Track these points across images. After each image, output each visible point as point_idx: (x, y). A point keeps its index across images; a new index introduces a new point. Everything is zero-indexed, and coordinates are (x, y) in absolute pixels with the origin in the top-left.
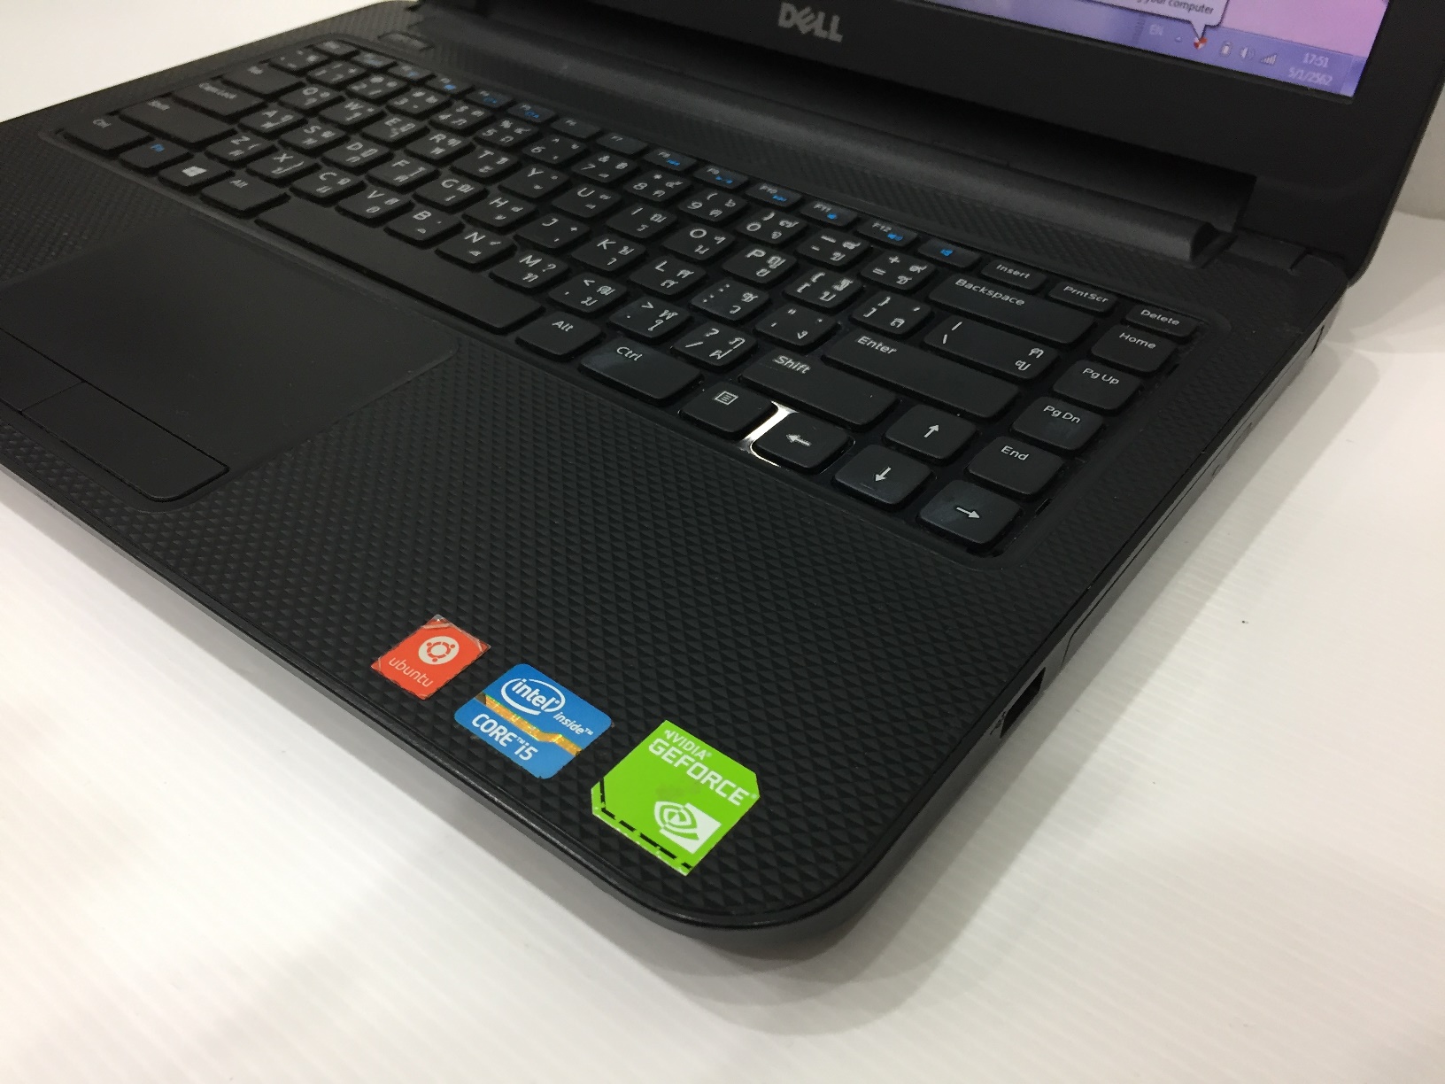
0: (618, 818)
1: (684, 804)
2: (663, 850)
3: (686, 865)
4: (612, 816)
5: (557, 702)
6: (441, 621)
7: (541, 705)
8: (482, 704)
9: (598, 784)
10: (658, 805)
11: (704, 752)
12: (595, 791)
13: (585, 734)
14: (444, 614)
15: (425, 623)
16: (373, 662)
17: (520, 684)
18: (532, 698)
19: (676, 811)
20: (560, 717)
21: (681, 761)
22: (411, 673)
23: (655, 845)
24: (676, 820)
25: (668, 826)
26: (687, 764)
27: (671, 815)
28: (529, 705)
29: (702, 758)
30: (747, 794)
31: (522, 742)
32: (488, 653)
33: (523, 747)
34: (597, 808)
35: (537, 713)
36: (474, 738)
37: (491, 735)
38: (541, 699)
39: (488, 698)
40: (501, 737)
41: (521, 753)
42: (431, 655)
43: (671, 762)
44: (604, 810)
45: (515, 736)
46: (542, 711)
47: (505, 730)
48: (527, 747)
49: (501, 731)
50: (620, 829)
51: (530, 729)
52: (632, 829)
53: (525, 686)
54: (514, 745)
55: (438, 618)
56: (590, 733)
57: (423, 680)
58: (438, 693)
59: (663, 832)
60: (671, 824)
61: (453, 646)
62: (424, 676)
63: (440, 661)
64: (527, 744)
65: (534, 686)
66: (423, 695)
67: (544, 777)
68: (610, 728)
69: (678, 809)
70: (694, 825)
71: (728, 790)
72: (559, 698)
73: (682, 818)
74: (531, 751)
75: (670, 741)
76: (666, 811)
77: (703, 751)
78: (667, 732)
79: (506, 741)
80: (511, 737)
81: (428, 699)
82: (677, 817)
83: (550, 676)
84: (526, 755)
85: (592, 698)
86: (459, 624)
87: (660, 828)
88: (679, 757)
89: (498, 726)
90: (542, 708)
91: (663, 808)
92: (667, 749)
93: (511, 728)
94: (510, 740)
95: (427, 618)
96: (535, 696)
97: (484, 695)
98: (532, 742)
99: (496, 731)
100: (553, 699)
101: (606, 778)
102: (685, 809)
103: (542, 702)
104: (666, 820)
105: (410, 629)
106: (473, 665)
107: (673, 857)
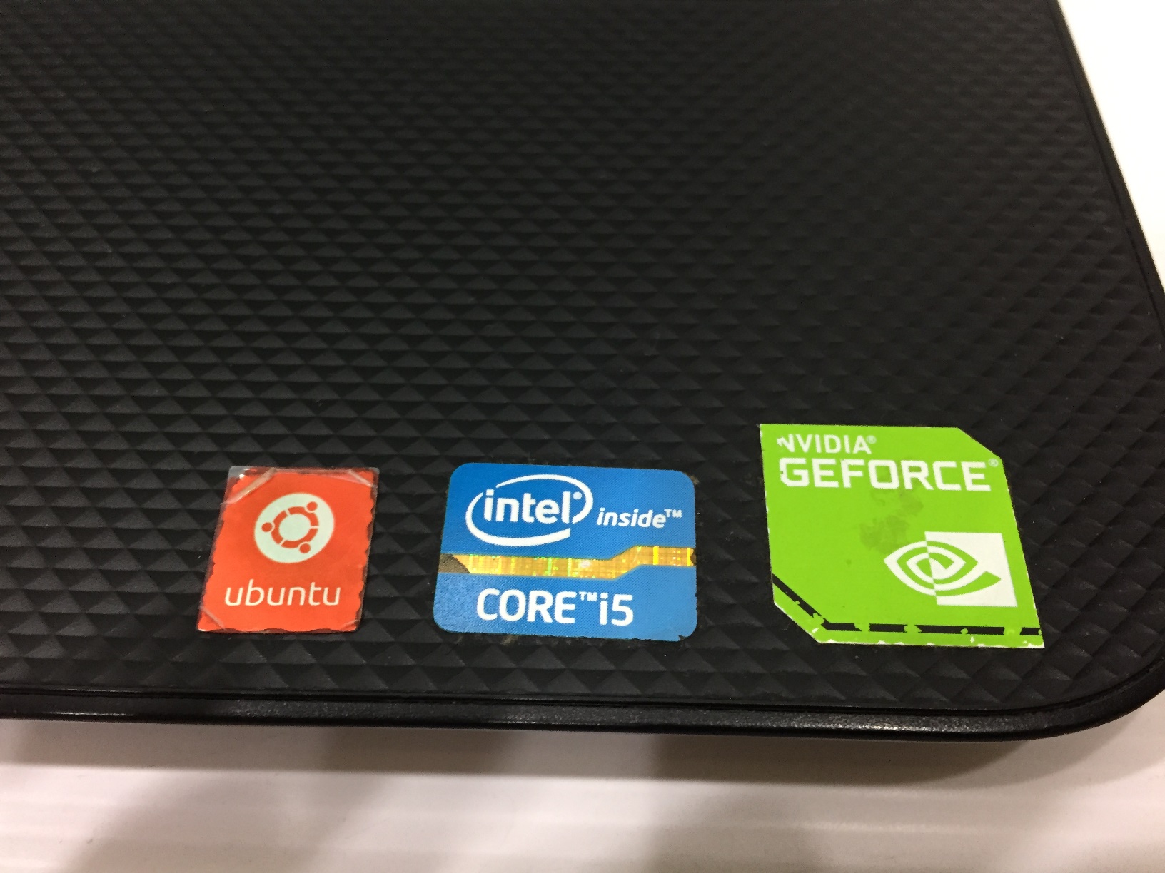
0: (864, 626)
1: (923, 539)
2: (973, 630)
3: (1026, 631)
4: (850, 627)
5: (577, 496)
6: (247, 473)
7: (559, 516)
8: (465, 574)
9: (775, 589)
10: (891, 561)
11: (860, 439)
12: (781, 601)
13: (670, 520)
14: (242, 459)
15: (221, 495)
16: (195, 619)
17: (489, 503)
18: (532, 513)
19: (924, 556)
20: (604, 518)
21: (847, 475)
22: (286, 597)
23: (957, 630)
24: (938, 571)
25: (938, 587)
26: (859, 474)
27: (925, 566)
28: (537, 529)
29: (869, 451)
30: (981, 465)
31: (592, 597)
32: (381, 480)
33: (604, 605)
34: (815, 630)
35: (565, 534)
36: (508, 641)
37: (531, 618)
38: (548, 507)
39: (462, 558)
40: (551, 611)
41: (610, 618)
42: (289, 545)
43: (835, 484)
44: (828, 626)
45: (572, 595)
46: (570, 525)
47: (547, 595)
48: (610, 601)
49: (541, 601)
50: (882, 639)
51: (580, 568)
52: (900, 628)
53: (502, 502)
54: (586, 611)
55: (240, 473)
56: (678, 514)
57: (318, 596)
58: (369, 601)
59: (942, 601)
60: (937, 581)
61: (312, 506)
62: (313, 588)
63: (318, 545)
64: (604, 595)
65: (516, 492)
66: (348, 623)
67: (687, 634)
68: (696, 487)
69: (923, 550)
70: (970, 563)
71: (953, 475)
72: (574, 489)
73: (946, 563)
74: (623, 603)
75: (798, 453)
76: (912, 563)
77: (862, 438)
78: (780, 441)
79: (566, 613)
80: (566, 601)
81: (362, 623)
82: (935, 565)
83: (523, 461)
84: (622, 616)
85: (623, 456)
86: (285, 461)
87: (933, 599)
88: (837, 469)
89: (527, 595)
90: (565, 519)
91: (902, 562)
92: (809, 467)
93: (554, 585)
94: (572, 607)
95: (218, 485)
96: (533, 508)
97: (451, 557)
98: (612, 587)
99: (533, 607)
100: (566, 496)
101: (776, 570)
102: (932, 544)
103: (555, 510)
104: (929, 580)
105: (209, 520)
106: (381, 518)
107: (999, 631)
